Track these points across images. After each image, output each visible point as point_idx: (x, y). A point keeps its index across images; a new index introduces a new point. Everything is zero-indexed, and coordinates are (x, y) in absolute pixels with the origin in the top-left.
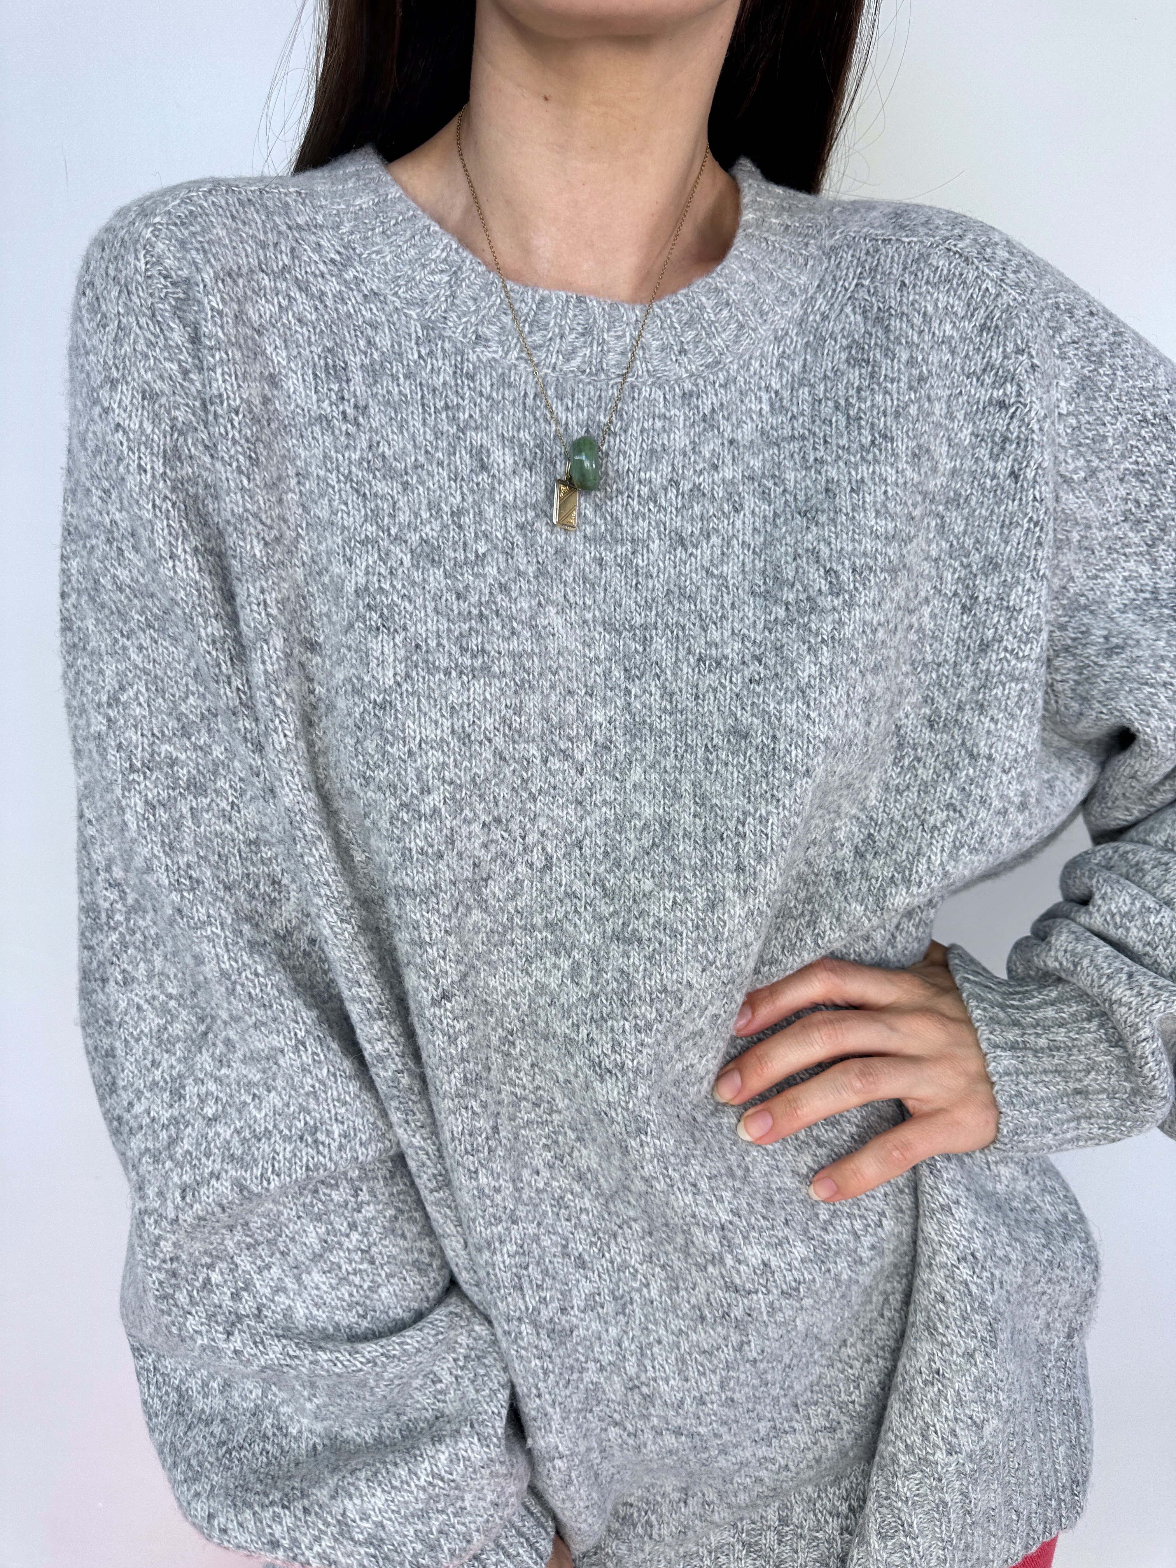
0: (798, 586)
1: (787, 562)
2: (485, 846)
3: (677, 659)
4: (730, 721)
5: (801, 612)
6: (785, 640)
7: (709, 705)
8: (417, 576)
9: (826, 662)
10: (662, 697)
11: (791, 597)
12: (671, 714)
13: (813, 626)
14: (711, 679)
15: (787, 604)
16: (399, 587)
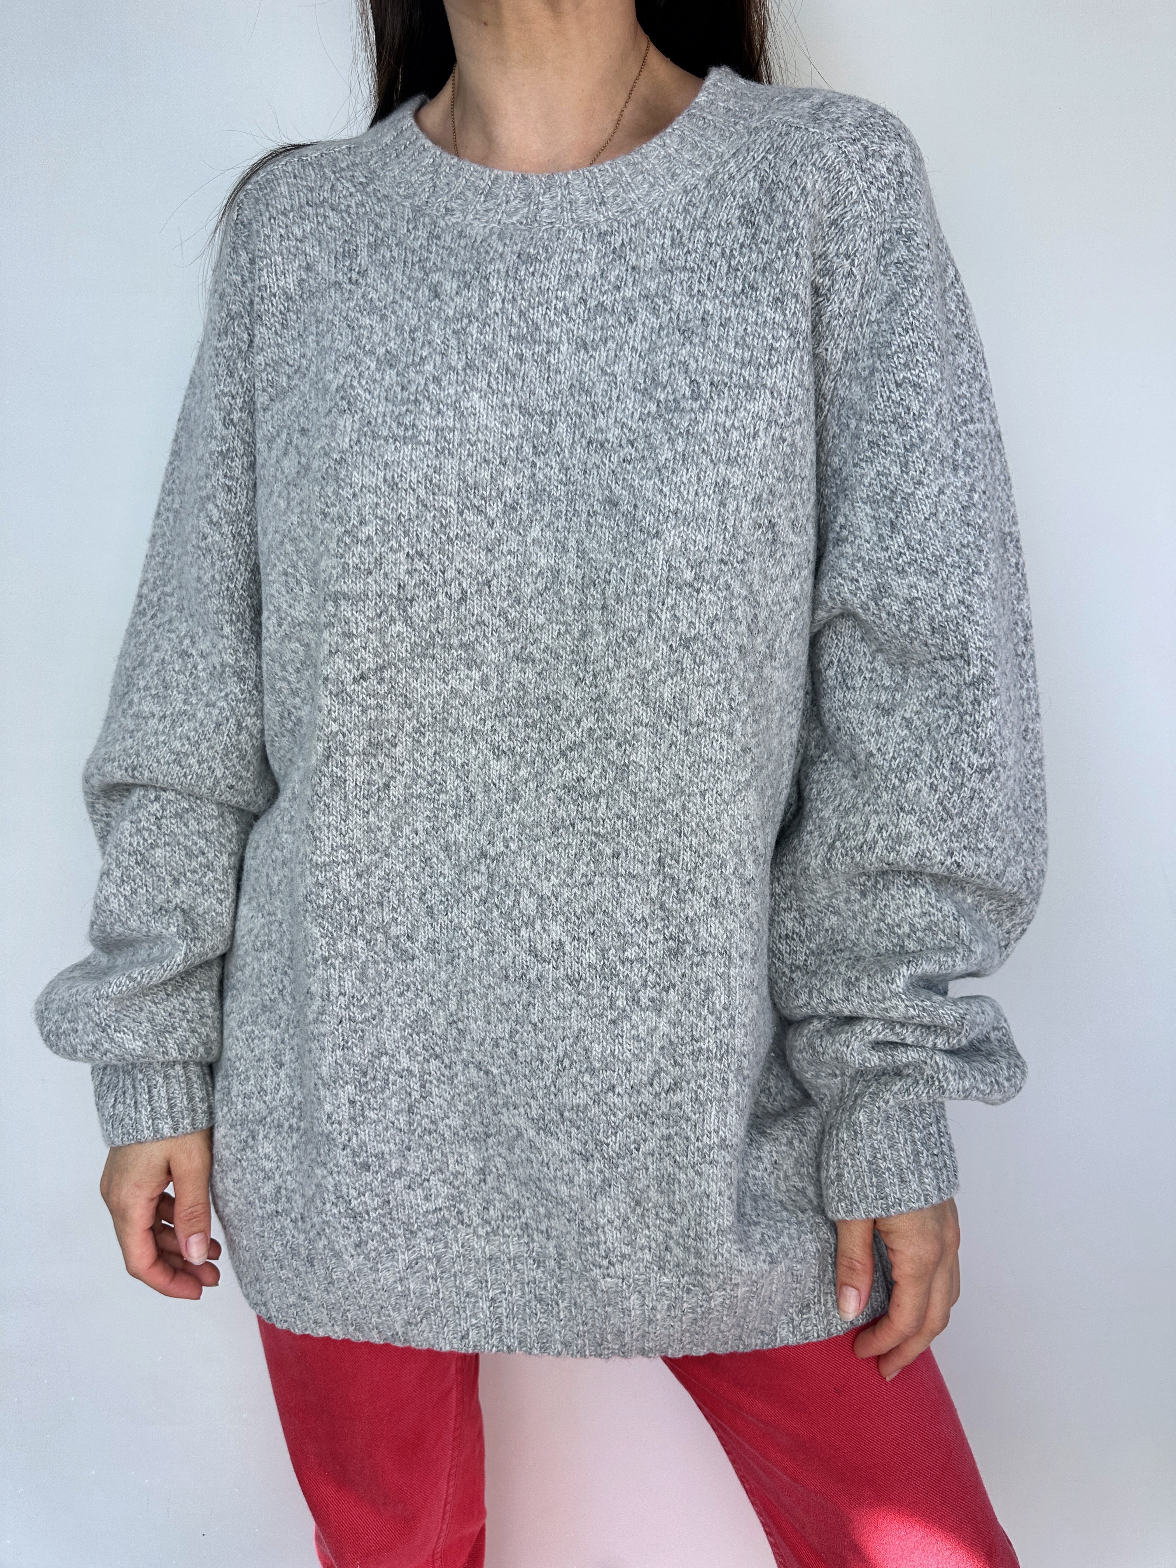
0: (669, 388)
1: (663, 368)
2: (409, 573)
3: (574, 442)
4: (606, 492)
5: (668, 410)
6: (653, 430)
7: (593, 480)
8: (378, 376)
9: (680, 450)
10: (560, 470)
11: (662, 397)
12: (565, 485)
13: (675, 422)
14: (596, 459)
15: (659, 402)
16: (364, 382)
